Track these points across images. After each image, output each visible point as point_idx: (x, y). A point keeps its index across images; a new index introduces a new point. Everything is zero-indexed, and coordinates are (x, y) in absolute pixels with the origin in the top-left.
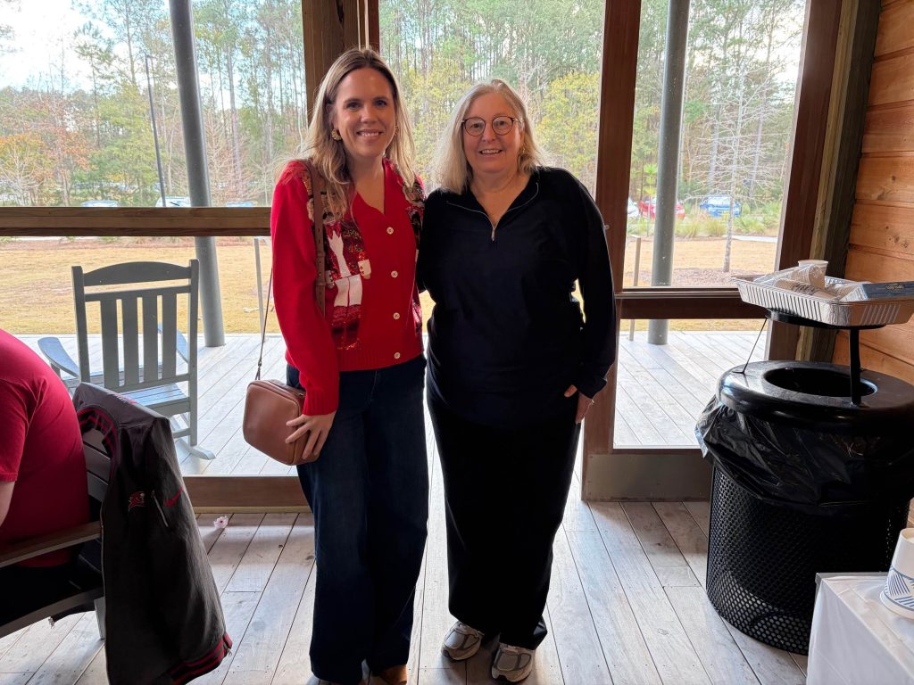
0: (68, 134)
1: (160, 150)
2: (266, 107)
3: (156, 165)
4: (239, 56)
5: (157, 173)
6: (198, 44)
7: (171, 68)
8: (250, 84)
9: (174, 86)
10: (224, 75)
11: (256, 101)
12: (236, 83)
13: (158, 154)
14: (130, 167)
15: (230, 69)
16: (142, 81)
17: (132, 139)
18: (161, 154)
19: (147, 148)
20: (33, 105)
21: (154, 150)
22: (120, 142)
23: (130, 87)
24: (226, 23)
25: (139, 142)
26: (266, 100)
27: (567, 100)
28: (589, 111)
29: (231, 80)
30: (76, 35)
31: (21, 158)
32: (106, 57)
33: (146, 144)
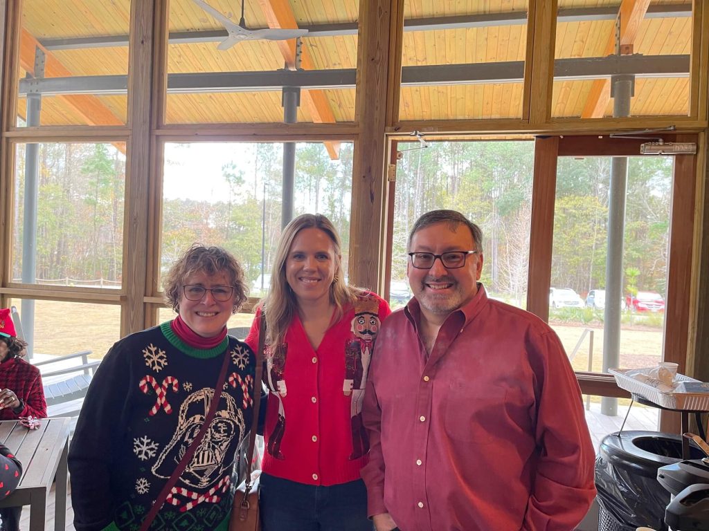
0: (209, 230)
1: (265, 243)
2: (339, 215)
3: (261, 252)
4: (324, 183)
5: (261, 257)
6: (299, 174)
7: (280, 189)
8: (329, 199)
9: (280, 200)
10: (313, 194)
11: (333, 211)
12: (320, 199)
13: (263, 245)
14: (244, 252)
15: (317, 191)
16: (260, 197)
17: (249, 234)
18: (265, 245)
19: (257, 240)
20: (192, 212)
21: (261, 243)
22: (241, 236)
23: (253, 201)
24: (319, 160)
25: (253, 237)
26: (339, 210)
27: (564, 215)
28: (583, 223)
29: (317, 196)
30: (223, 168)
31: (179, 246)
32: (239, 181)
33: (257, 238)
